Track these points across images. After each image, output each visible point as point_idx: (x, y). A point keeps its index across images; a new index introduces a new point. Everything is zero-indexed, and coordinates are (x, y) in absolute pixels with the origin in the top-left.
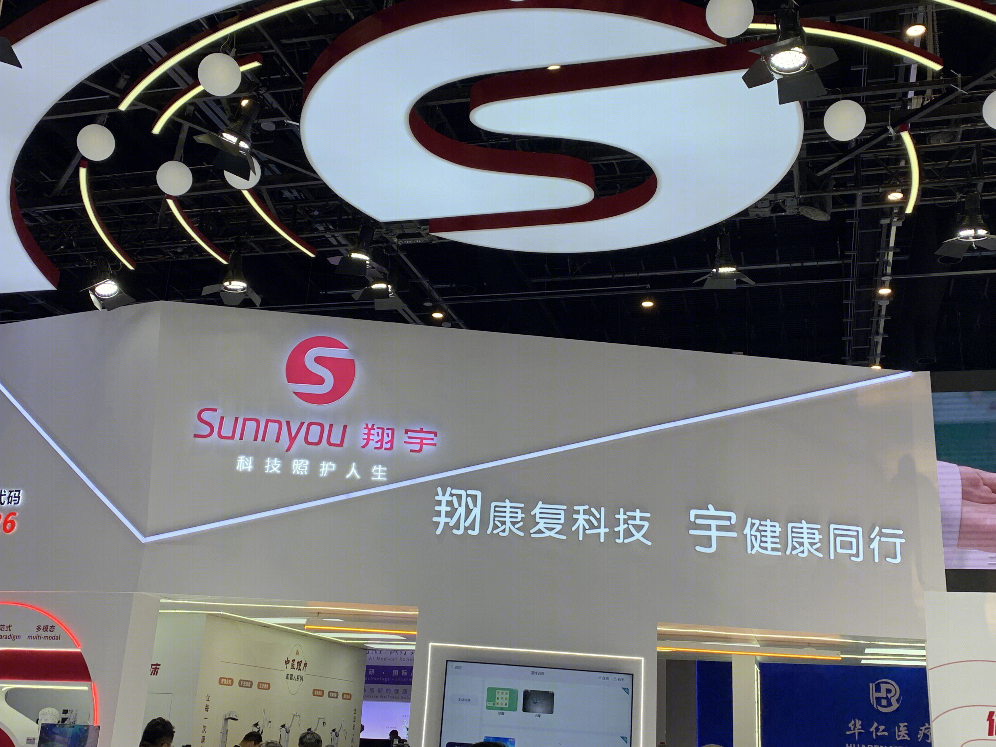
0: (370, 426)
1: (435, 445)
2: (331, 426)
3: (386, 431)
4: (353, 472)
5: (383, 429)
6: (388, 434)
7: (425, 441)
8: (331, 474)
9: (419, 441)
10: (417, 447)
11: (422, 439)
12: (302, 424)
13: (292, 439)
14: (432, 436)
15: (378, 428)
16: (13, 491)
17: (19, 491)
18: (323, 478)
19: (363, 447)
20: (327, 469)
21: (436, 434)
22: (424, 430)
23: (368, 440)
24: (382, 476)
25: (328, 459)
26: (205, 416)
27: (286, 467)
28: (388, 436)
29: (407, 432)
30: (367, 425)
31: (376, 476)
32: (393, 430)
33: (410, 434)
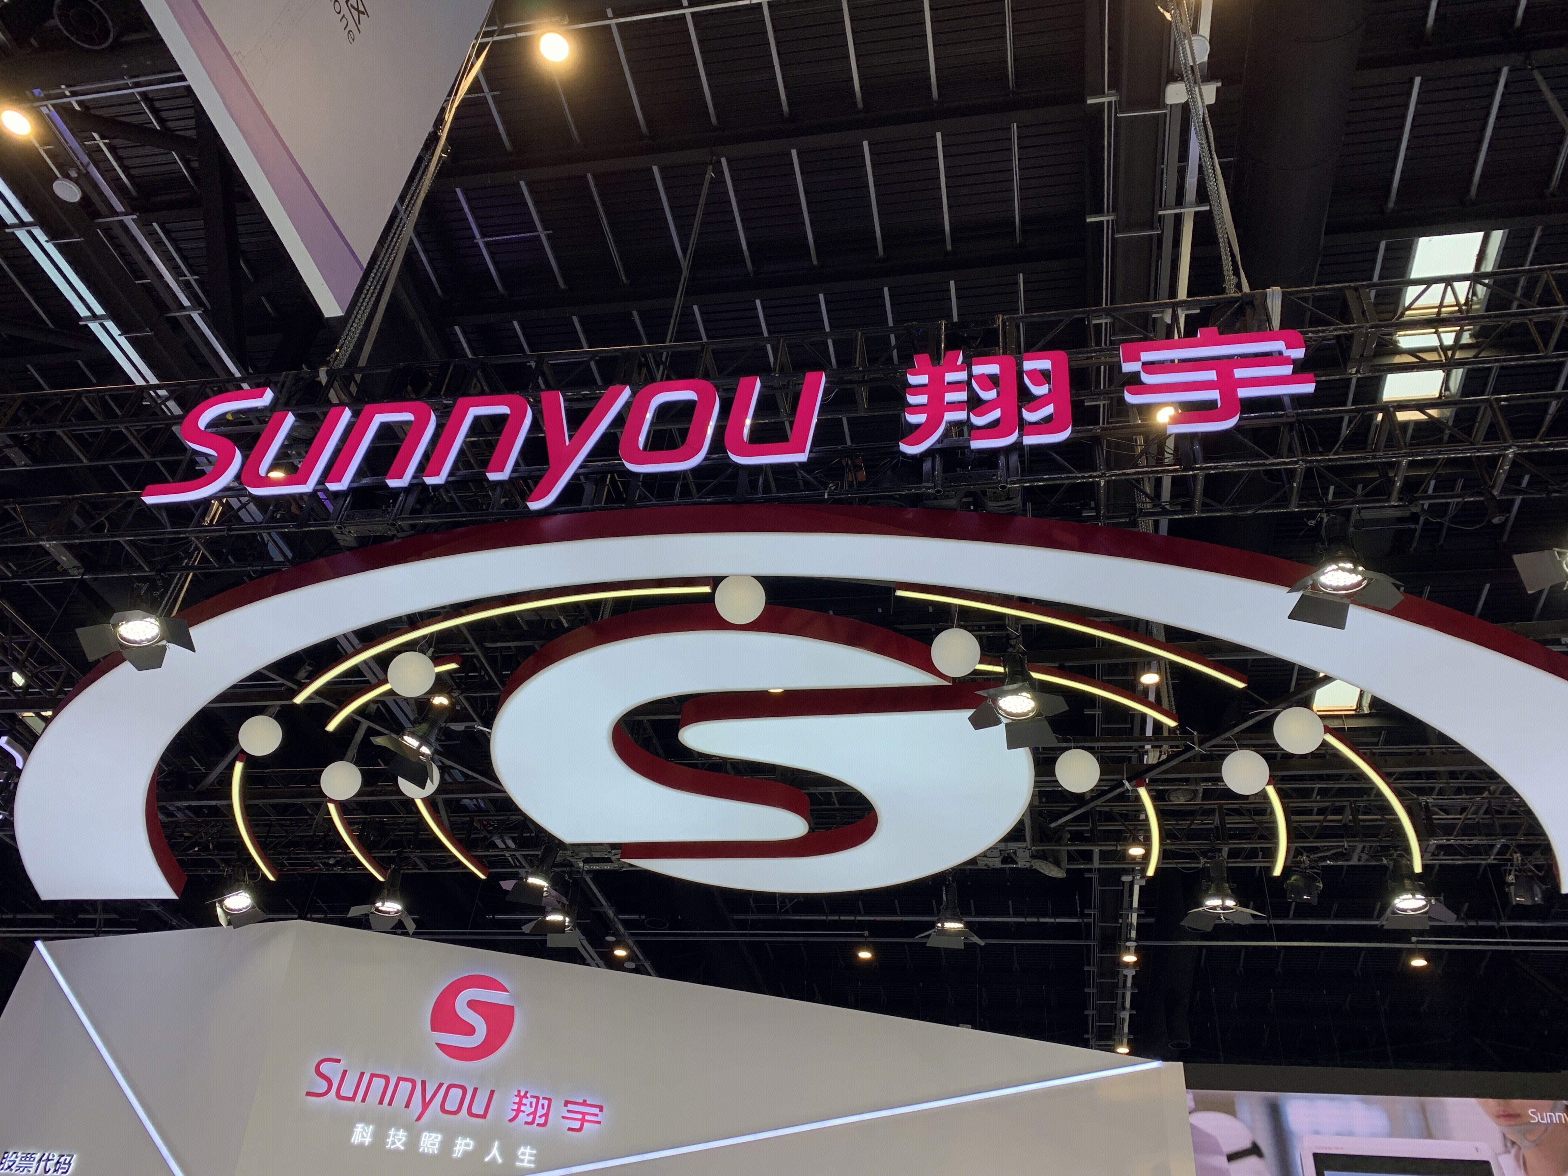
0: (522, 1094)
1: (599, 1123)
2: (476, 1090)
3: (541, 1101)
4: (495, 1153)
5: (538, 1098)
6: (543, 1105)
7: (587, 1117)
8: (466, 1154)
9: (580, 1116)
10: (577, 1125)
11: (584, 1114)
12: (441, 1085)
13: (426, 1105)
14: (596, 1111)
15: (532, 1097)
16: (63, 1156)
17: (72, 1156)
18: (457, 1160)
19: (511, 1120)
20: (463, 1147)
21: (601, 1108)
22: (588, 1102)
23: (518, 1111)
24: (529, 1162)
25: (465, 1135)
26: (325, 1068)
27: (413, 1142)
28: (543, 1108)
29: (567, 1103)
30: (519, 1091)
31: (522, 1161)
32: (550, 1100)
33: (571, 1107)
